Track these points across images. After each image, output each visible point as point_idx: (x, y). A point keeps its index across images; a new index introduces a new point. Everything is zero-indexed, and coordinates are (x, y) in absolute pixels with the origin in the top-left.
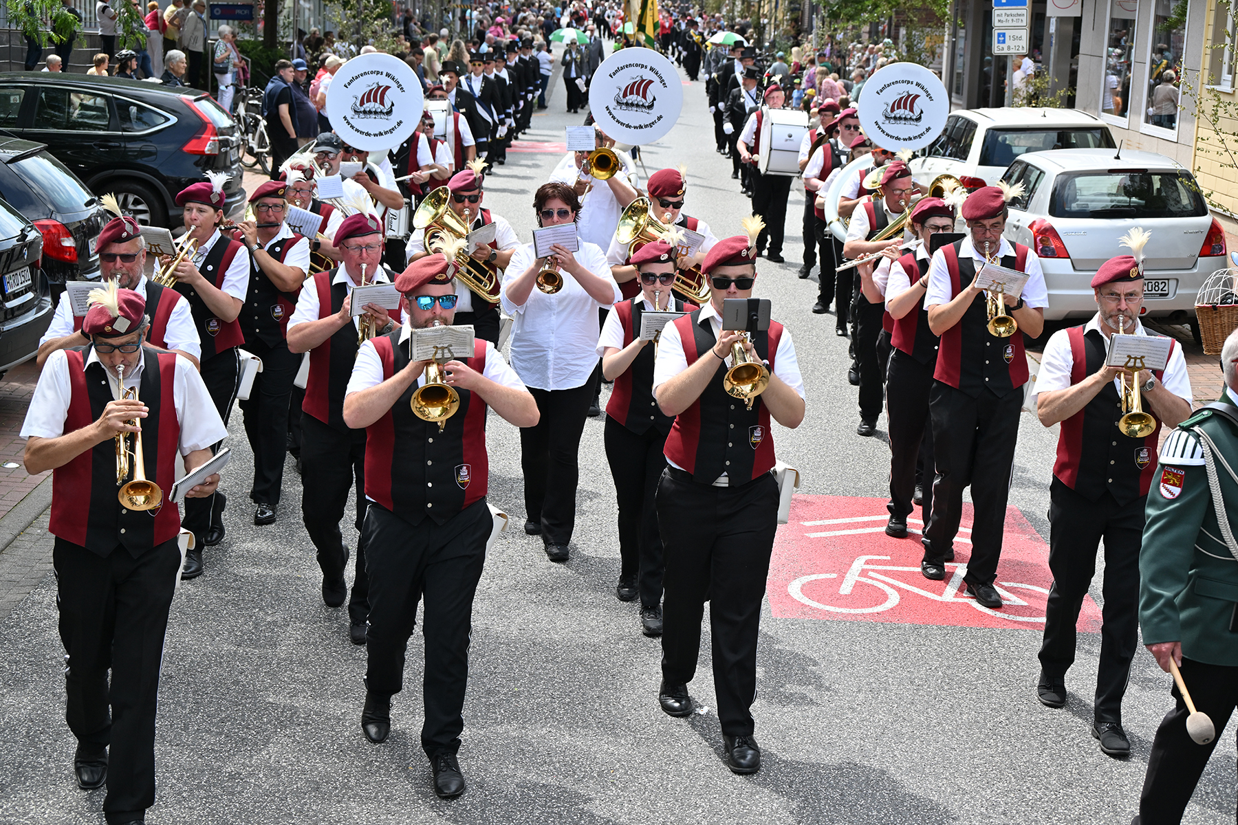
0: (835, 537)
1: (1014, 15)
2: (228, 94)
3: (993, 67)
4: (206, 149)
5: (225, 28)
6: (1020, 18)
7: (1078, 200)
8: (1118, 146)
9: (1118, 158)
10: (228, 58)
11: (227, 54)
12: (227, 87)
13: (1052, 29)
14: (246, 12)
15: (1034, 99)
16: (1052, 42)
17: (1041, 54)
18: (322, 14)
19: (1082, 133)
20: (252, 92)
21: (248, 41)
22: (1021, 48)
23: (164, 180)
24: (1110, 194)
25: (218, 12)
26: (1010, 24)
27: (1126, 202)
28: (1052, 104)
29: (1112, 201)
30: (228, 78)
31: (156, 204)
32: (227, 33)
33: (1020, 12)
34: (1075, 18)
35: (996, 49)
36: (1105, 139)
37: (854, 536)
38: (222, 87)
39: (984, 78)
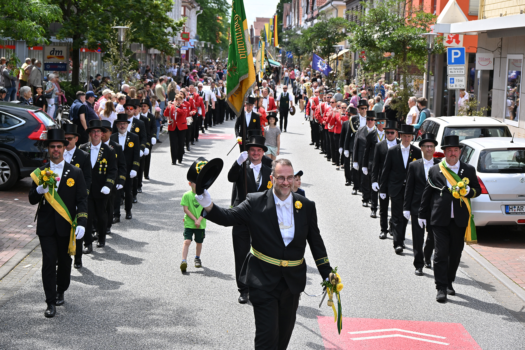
0: (366, 340)
1: (458, 69)
2: (52, 109)
3: (449, 96)
4: (40, 137)
5: (52, 75)
6: (462, 70)
7: (492, 164)
8: (512, 136)
9: (512, 142)
10: (53, 90)
11: (52, 89)
12: (52, 105)
13: (479, 75)
14: (63, 67)
15: (470, 112)
16: (478, 83)
17: (473, 89)
18: (103, 68)
19: (494, 129)
20: (65, 108)
21: (64, 82)
22: (462, 86)
23: (18, 153)
24: (508, 161)
25: (48, 67)
26: (456, 73)
27: (517, 165)
28: (479, 115)
29: (510, 164)
30: (52, 101)
31: (14, 166)
32: (53, 77)
33: (461, 67)
34: (491, 71)
35: (449, 86)
36: (505, 132)
37: (376, 339)
38: (50, 105)
39: (444, 101)
